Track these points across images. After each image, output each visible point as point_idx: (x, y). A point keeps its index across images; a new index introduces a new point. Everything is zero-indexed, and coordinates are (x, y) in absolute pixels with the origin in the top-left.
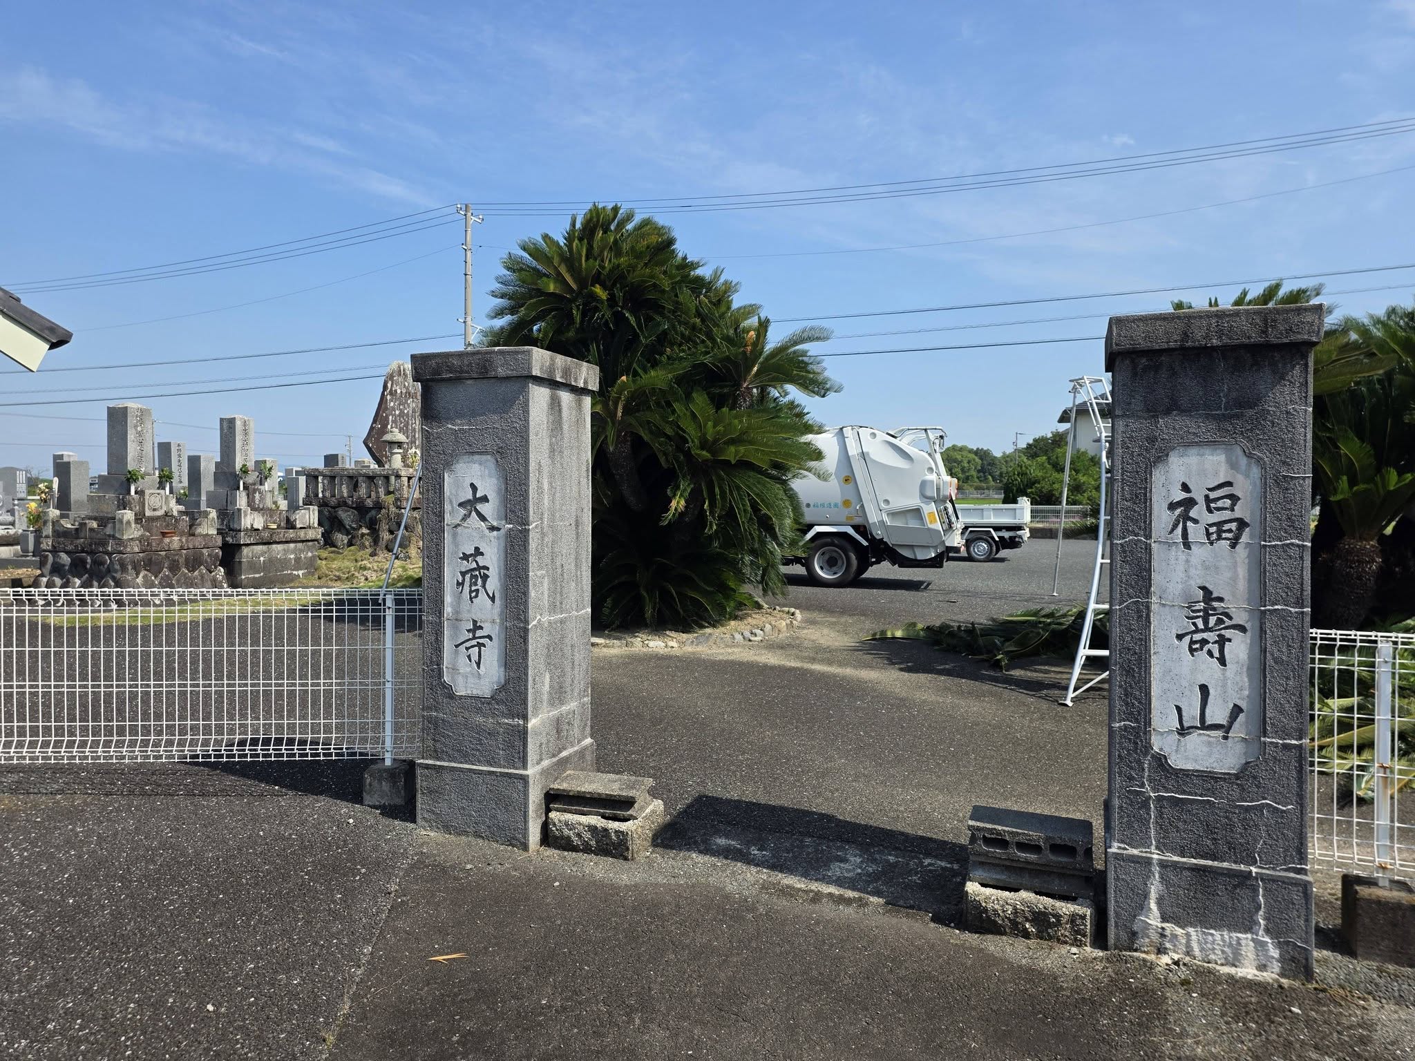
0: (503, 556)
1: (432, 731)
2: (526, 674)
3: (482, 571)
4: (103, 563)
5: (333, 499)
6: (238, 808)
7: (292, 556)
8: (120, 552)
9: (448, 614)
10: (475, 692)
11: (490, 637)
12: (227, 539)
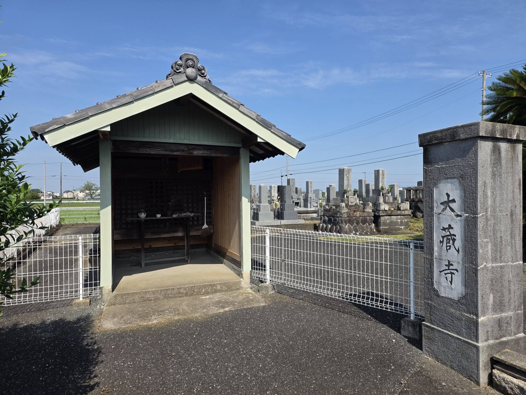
0: (463, 230)
1: (429, 310)
2: (477, 293)
3: (452, 237)
4: (336, 220)
5: (416, 199)
6: (353, 322)
7: (399, 221)
8: (341, 217)
9: (436, 256)
10: (450, 296)
11: (456, 270)
12: (376, 213)
